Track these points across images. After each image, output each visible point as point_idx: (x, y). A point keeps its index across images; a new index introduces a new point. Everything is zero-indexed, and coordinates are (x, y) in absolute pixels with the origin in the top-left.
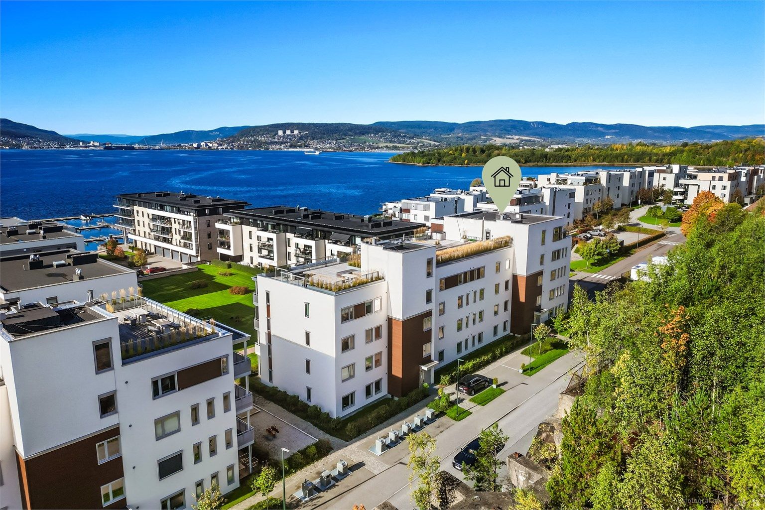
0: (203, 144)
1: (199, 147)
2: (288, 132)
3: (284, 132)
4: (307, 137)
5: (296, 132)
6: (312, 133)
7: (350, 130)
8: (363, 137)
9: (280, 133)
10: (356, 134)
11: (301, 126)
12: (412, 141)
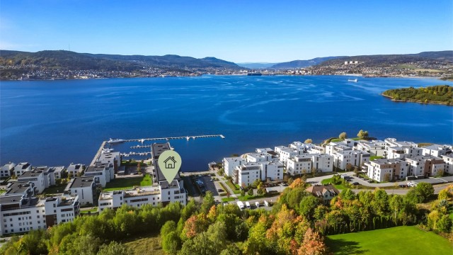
0: (297, 71)
1: (294, 73)
2: (351, 62)
3: (349, 63)
4: (363, 65)
5: (356, 62)
6: (366, 63)
7: (395, 60)
8: (404, 65)
9: (346, 63)
10: (400, 62)
11: (360, 58)
12: (444, 67)
